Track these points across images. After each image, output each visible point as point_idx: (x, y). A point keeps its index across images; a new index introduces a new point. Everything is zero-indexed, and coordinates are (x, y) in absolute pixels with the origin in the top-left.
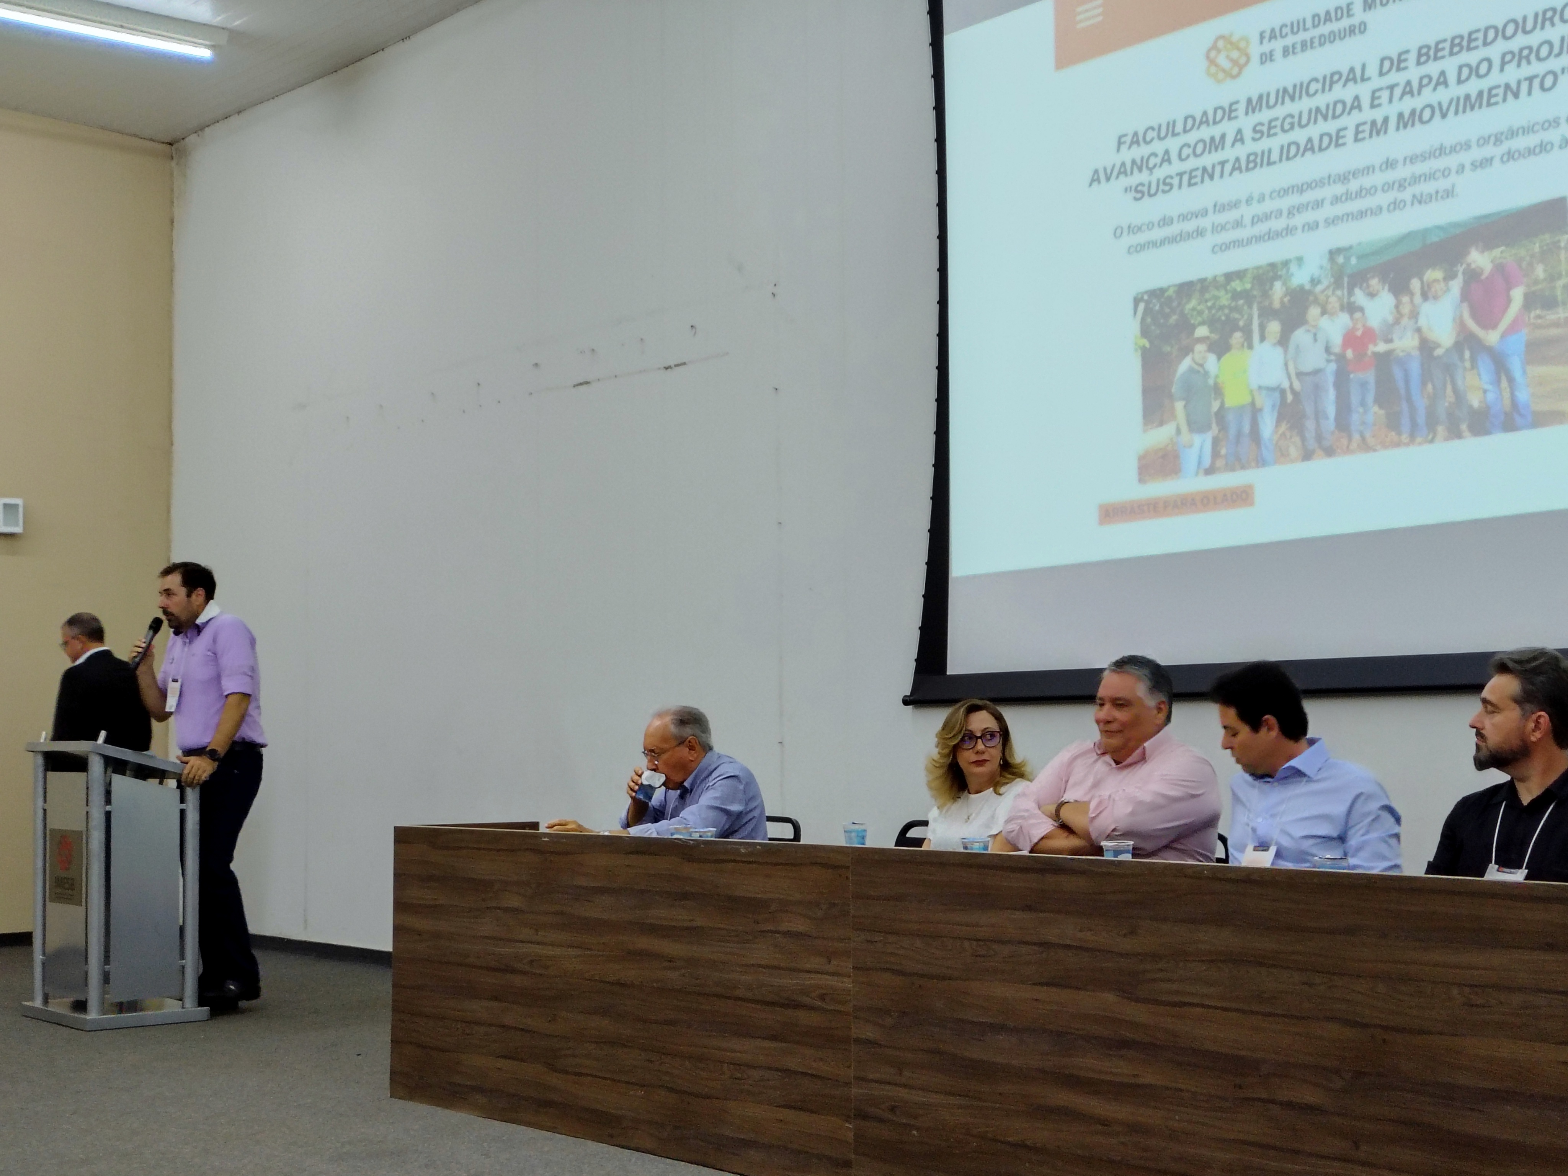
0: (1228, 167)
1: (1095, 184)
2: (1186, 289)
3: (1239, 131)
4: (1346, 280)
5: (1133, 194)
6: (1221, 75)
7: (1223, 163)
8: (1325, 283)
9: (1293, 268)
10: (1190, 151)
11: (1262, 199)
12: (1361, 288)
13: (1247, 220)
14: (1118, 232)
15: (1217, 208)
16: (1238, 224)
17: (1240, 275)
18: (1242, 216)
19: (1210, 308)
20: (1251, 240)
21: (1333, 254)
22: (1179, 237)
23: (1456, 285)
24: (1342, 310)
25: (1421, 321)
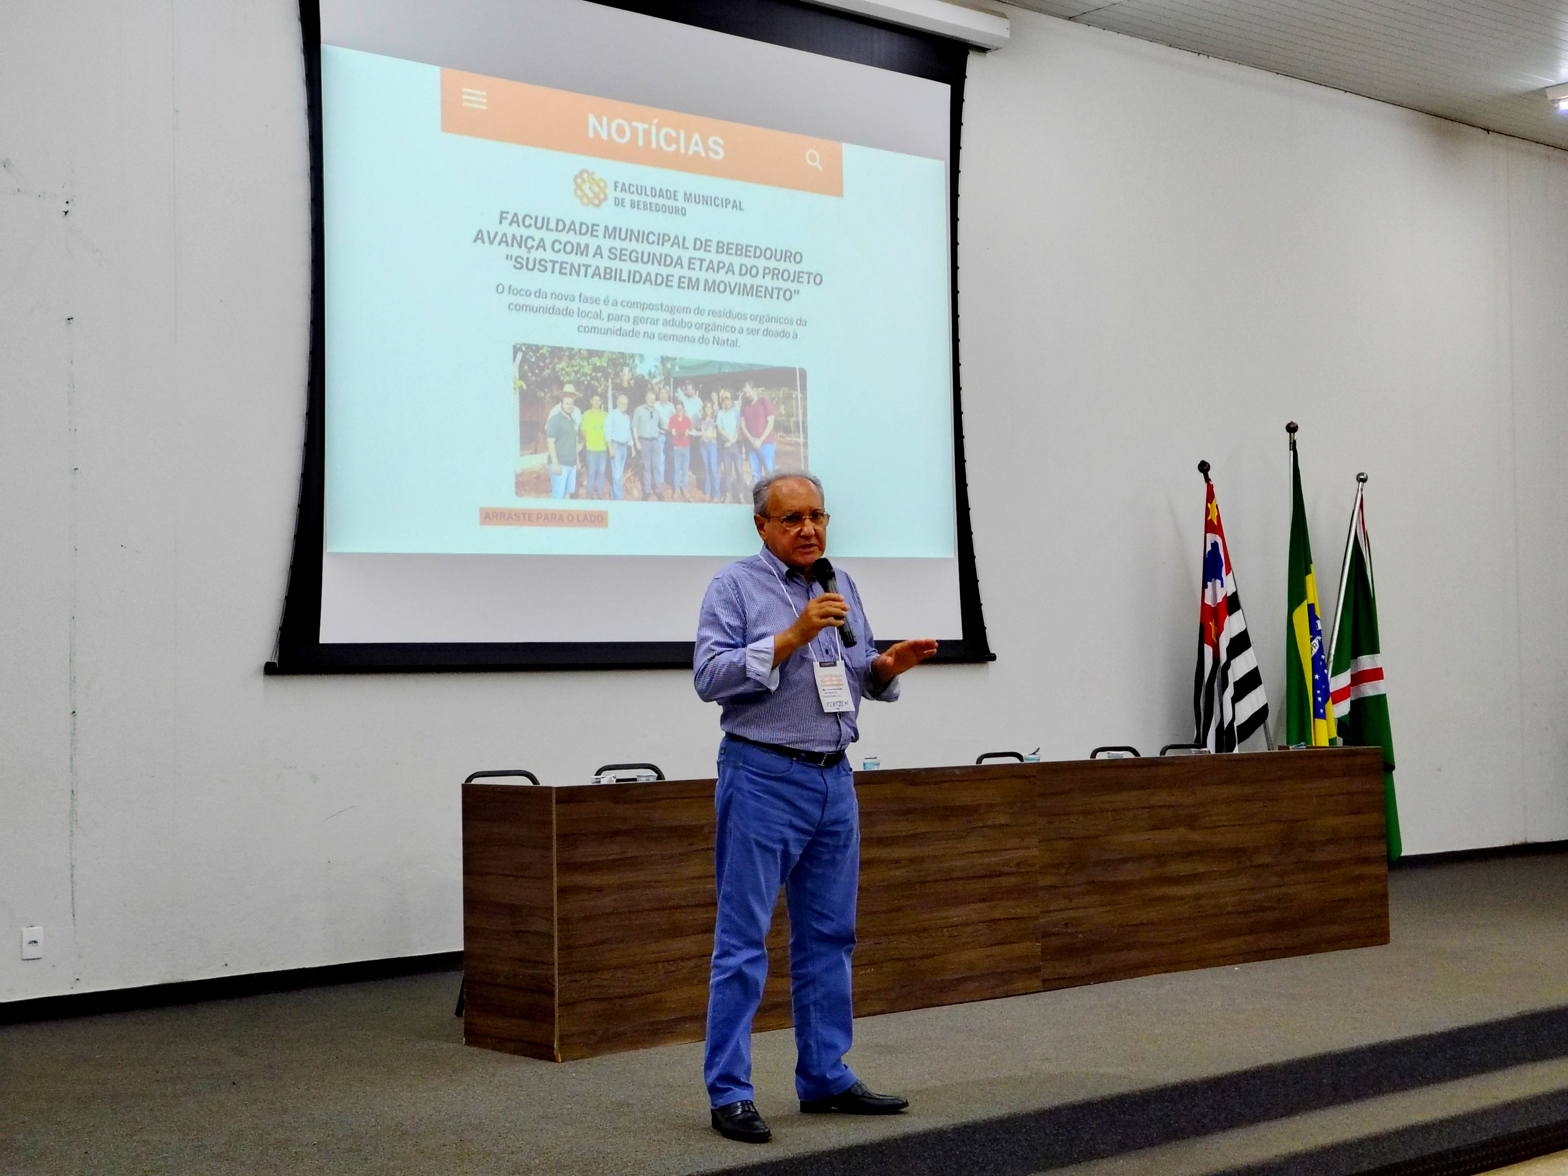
0: (590, 271)
1: (481, 242)
2: (557, 352)
3: (599, 247)
4: (672, 379)
5: (514, 263)
6: (585, 200)
7: (587, 266)
8: (658, 379)
9: (637, 361)
11: (615, 304)
13: (605, 315)
14: (501, 289)
15: (582, 298)
16: (598, 316)
17: (599, 354)
18: (601, 311)
19: (576, 373)
20: (607, 331)
21: (664, 360)
22: (552, 311)
23: (738, 404)
24: (669, 401)
25: (718, 422)
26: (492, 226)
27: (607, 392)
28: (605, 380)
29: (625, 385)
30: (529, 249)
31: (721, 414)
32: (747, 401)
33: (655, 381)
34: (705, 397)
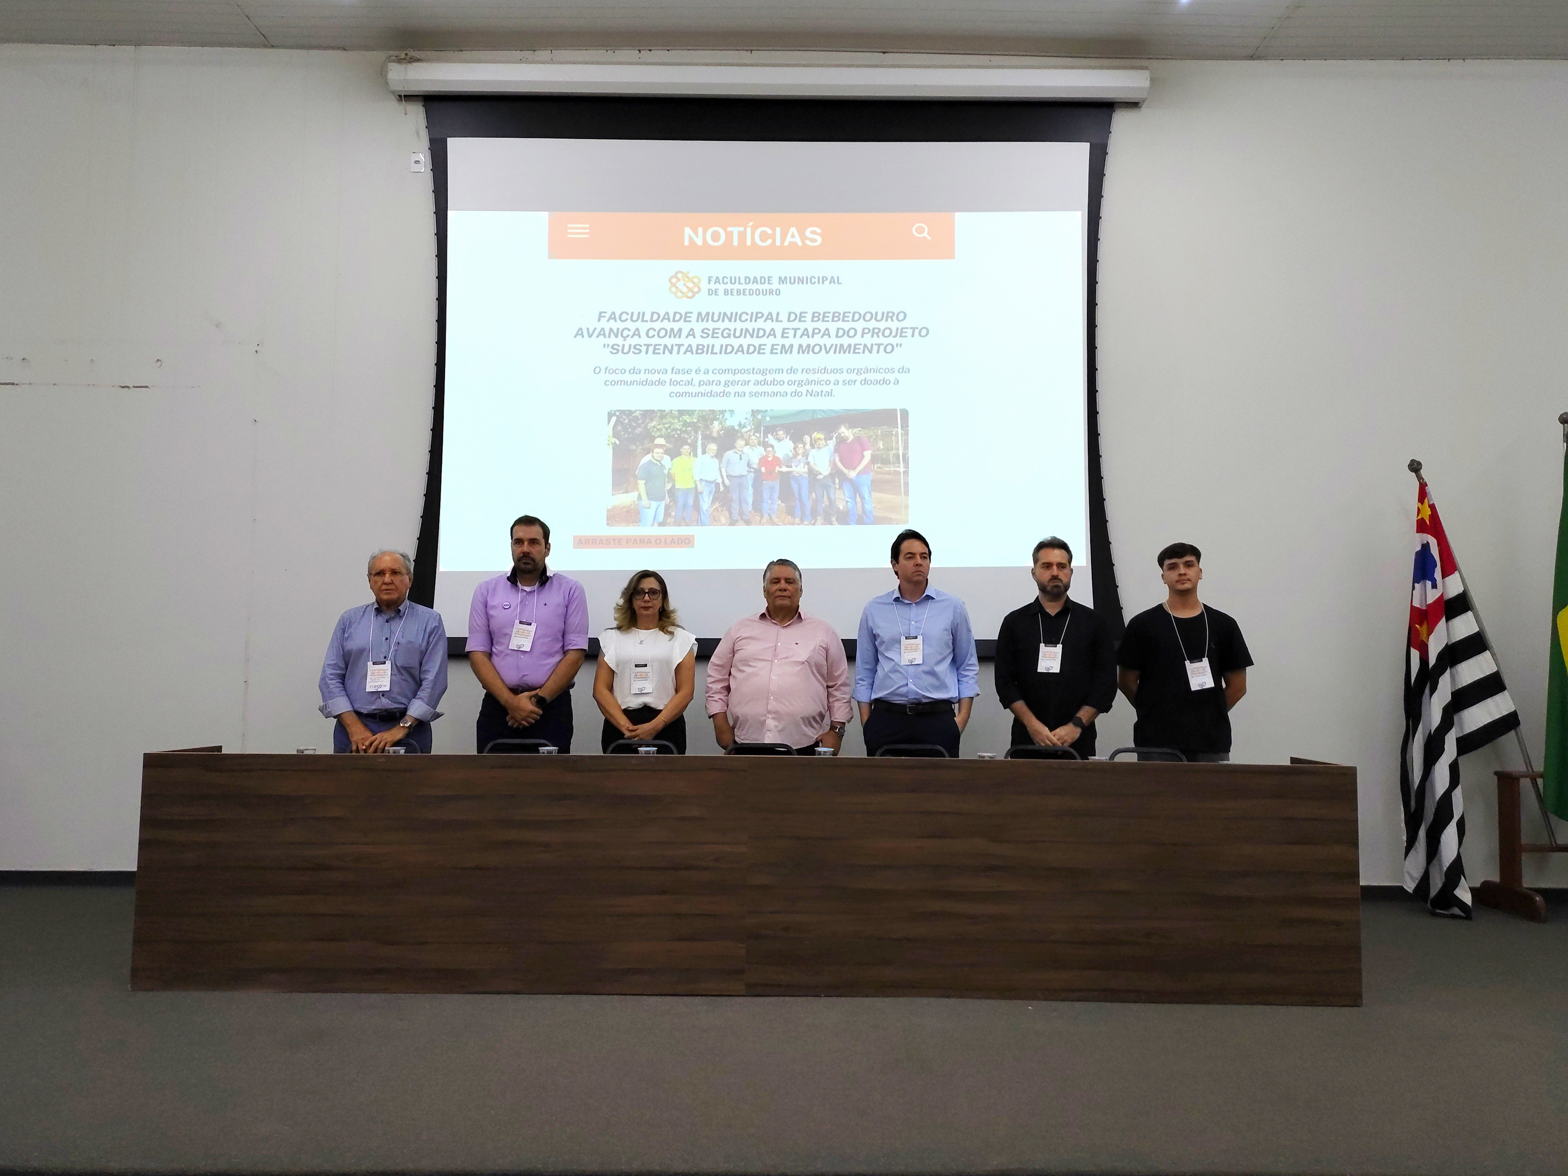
0: (683, 349)
1: (579, 337)
2: (648, 414)
3: (692, 330)
4: (762, 428)
5: (610, 349)
6: (679, 294)
7: (679, 346)
9: (727, 415)
10: (656, 333)
11: (707, 372)
12: (772, 435)
13: (696, 382)
14: (597, 370)
15: (674, 371)
16: (690, 383)
17: (690, 413)
18: (692, 379)
19: (666, 429)
20: (697, 395)
21: (754, 413)
22: (646, 383)
23: (832, 443)
24: (759, 444)
25: (810, 459)
26: (592, 323)
27: (696, 442)
28: (695, 433)
29: (715, 434)
30: (625, 338)
31: (813, 452)
32: (841, 440)
33: (744, 430)
34: (797, 439)
